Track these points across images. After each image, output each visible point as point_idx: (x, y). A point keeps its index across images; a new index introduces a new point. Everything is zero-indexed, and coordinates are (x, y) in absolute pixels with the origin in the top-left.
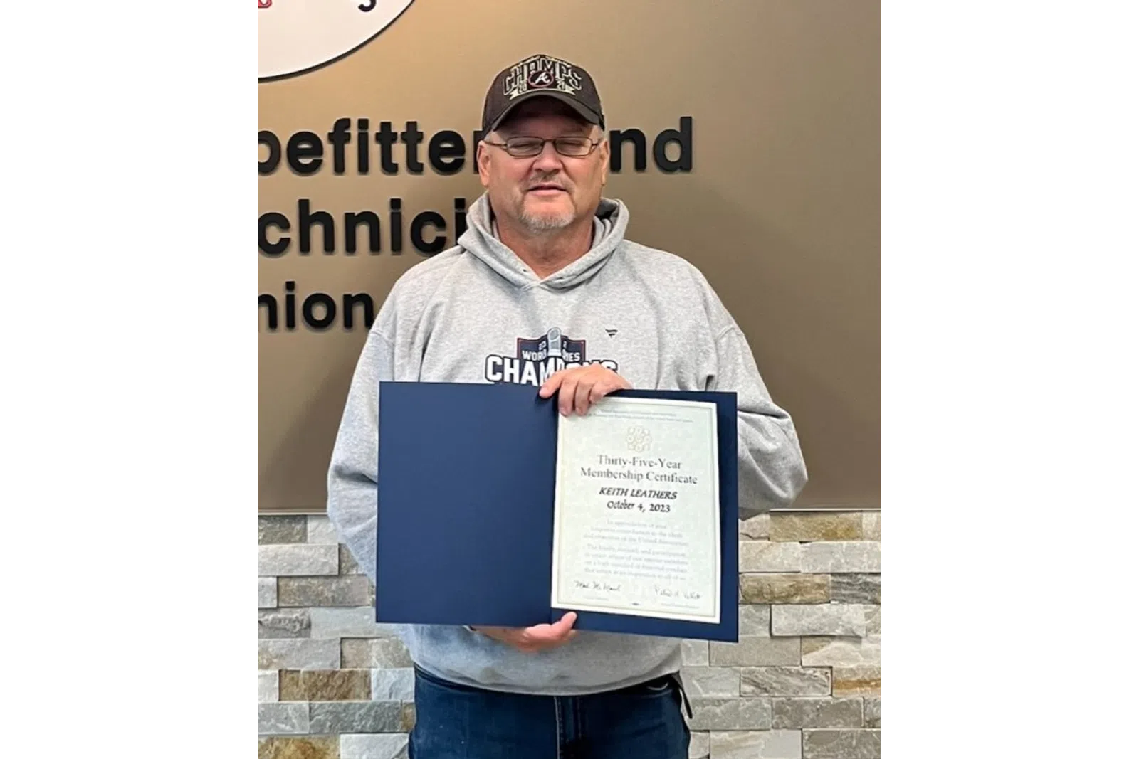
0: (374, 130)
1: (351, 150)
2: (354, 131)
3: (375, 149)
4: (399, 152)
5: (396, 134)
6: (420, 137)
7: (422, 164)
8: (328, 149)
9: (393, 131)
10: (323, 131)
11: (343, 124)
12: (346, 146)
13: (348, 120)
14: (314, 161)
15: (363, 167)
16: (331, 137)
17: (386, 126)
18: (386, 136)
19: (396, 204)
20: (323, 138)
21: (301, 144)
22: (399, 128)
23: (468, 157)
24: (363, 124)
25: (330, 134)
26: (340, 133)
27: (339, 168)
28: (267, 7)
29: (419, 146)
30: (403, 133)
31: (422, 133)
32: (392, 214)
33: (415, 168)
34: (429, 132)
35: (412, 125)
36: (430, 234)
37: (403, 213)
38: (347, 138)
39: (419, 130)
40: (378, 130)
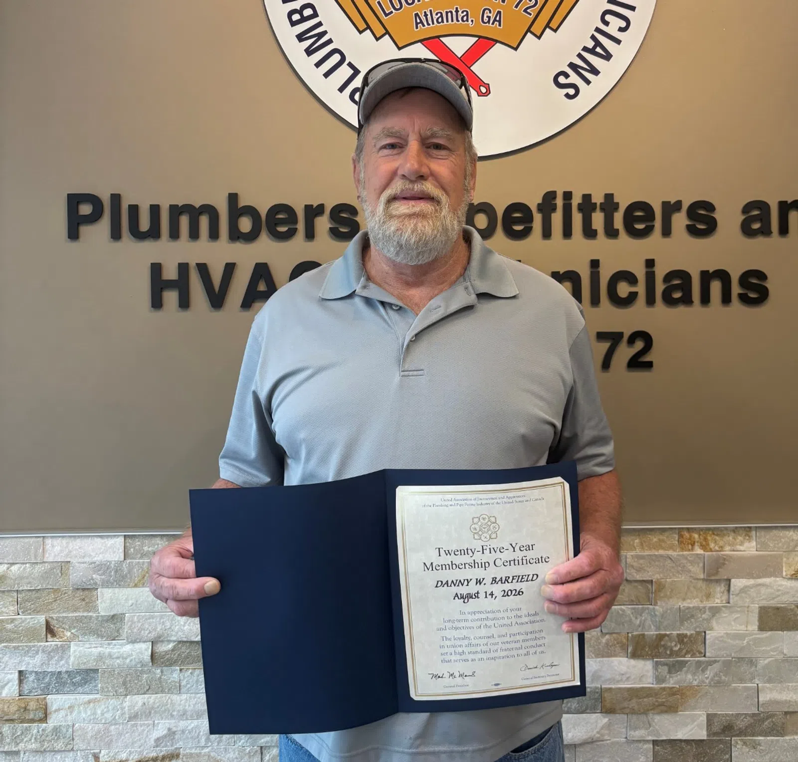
0: (576, 201)
1: (557, 218)
2: (559, 202)
3: (577, 218)
4: (598, 220)
5: (596, 203)
6: (616, 207)
7: (618, 230)
8: (538, 218)
9: (593, 201)
10: (533, 201)
11: (550, 196)
12: (553, 215)
13: (555, 192)
14: (525, 227)
15: (567, 233)
16: (540, 208)
17: (587, 198)
18: (587, 205)
19: (595, 264)
20: (534, 209)
21: (514, 213)
22: (598, 199)
23: (658, 224)
24: (568, 196)
25: (539, 204)
26: (548, 203)
27: (547, 233)
28: (487, 96)
29: (616, 214)
30: (601, 203)
31: (618, 204)
32: (592, 273)
33: (612, 233)
34: (624, 201)
35: (609, 197)
36: (623, 289)
37: (601, 272)
38: (554, 209)
39: (615, 201)
40: (580, 201)
